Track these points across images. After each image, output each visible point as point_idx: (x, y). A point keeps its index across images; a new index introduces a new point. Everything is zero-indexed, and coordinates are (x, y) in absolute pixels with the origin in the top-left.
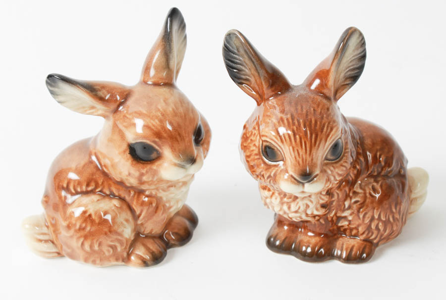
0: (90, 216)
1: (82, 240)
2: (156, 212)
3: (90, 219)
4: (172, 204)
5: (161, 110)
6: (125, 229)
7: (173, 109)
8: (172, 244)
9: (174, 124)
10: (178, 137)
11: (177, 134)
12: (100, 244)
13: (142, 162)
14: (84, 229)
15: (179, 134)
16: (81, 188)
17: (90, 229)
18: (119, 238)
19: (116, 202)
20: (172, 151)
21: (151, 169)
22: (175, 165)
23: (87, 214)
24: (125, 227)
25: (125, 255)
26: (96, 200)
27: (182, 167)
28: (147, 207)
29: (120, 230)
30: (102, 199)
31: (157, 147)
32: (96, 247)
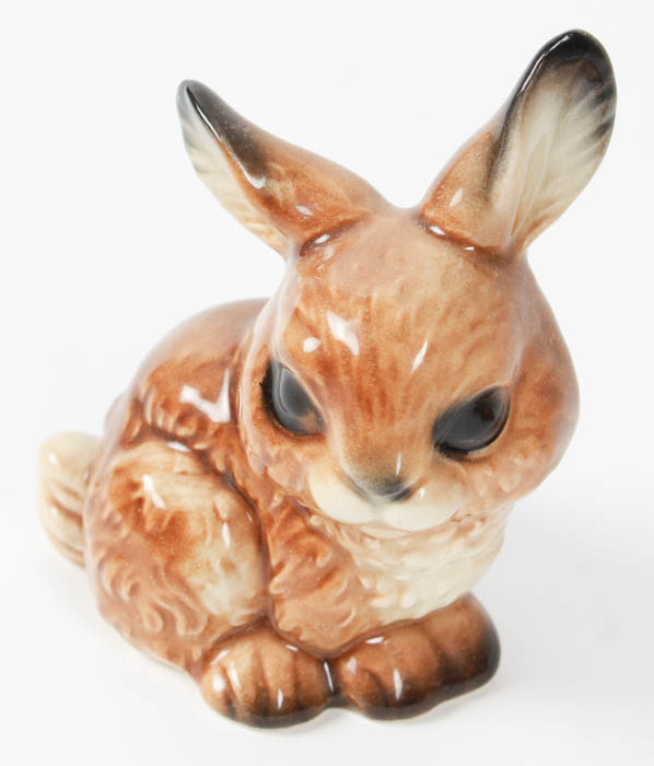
0: (140, 502)
1: (102, 554)
2: (320, 585)
3: (136, 510)
4: (381, 587)
5: (373, 303)
6: (209, 586)
7: (405, 319)
8: (348, 697)
9: (380, 361)
10: (376, 401)
11: (376, 391)
12: (134, 590)
13: (276, 423)
14: (116, 527)
15: (383, 396)
16: (165, 419)
17: (128, 537)
18: (187, 600)
19: (224, 502)
20: (348, 434)
21: (289, 454)
22: (342, 476)
23: (136, 495)
24: (213, 582)
25: (197, 653)
26: (177, 469)
27: (359, 492)
28: (299, 560)
29: (194, 580)
30: (195, 475)
31: (316, 402)
32: (124, 592)
